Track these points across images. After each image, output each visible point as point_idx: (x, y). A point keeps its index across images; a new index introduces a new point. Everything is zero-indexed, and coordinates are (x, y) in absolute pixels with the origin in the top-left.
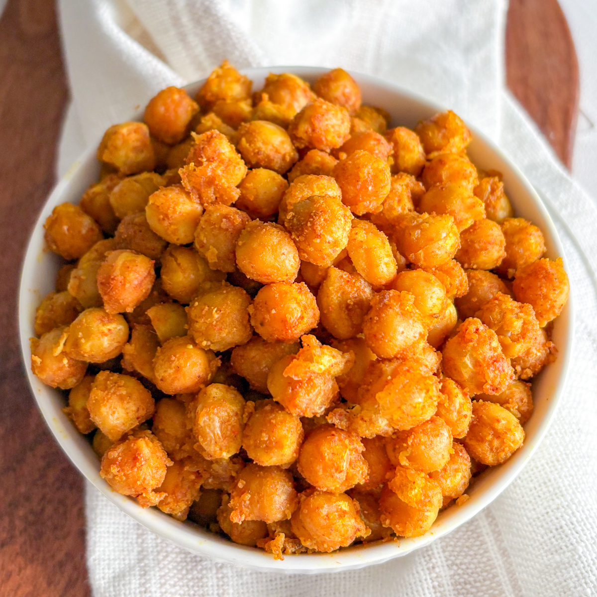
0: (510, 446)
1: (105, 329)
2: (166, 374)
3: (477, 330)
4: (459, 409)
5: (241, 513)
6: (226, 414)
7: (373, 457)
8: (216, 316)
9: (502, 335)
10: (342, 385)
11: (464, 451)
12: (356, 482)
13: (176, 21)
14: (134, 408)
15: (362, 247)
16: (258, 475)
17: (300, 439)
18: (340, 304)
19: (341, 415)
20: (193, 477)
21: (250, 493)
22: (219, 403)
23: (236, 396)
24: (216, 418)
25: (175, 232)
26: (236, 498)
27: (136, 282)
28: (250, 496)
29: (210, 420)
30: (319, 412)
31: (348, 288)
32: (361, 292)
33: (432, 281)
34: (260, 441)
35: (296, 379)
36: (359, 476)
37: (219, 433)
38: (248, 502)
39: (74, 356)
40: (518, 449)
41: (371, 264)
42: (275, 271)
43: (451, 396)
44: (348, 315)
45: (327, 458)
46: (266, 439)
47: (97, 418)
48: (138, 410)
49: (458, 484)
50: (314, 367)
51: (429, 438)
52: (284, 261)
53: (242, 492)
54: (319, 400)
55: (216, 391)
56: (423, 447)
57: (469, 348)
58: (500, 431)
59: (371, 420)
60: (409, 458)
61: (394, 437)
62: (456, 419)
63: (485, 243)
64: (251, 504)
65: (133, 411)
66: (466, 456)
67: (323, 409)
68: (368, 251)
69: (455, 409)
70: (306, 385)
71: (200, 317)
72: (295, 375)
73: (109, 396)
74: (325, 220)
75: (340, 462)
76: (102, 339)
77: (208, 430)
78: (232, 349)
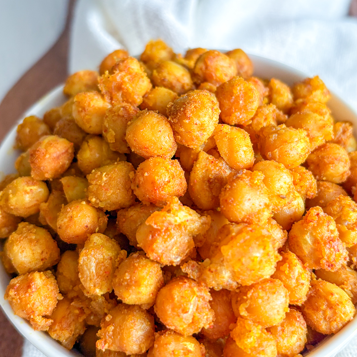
0: (341, 318)
1: (28, 189)
2: (63, 222)
3: (318, 214)
4: (298, 277)
5: (105, 342)
6: (102, 257)
7: (220, 309)
8: (104, 179)
9: (340, 224)
10: (199, 245)
11: (302, 317)
12: (201, 325)
13: (136, 23)
14: (39, 251)
15: (226, 136)
16: (123, 312)
17: (158, 284)
18: (203, 178)
19: (193, 266)
20: (77, 312)
21: (113, 326)
22: (98, 247)
23: (113, 245)
24: (93, 258)
25: (89, 121)
26: (103, 329)
27: (55, 155)
28: (113, 328)
29: (88, 260)
30: (175, 261)
31: (211, 167)
32: (222, 171)
33: (281, 168)
34: (124, 279)
35: (155, 227)
36: (204, 321)
37: (94, 271)
38: (111, 333)
39: (6, 209)
40: (349, 322)
41: (232, 151)
42: (152, 144)
43: (291, 265)
44: (209, 187)
45: (176, 299)
46: (128, 278)
47: (11, 255)
48: (42, 252)
49: (294, 344)
50: (170, 218)
51: (266, 294)
52: (160, 137)
53: (108, 324)
54: (175, 250)
55: (97, 239)
56: (260, 301)
57: (310, 228)
58: (333, 303)
59: (216, 270)
60: (248, 310)
61: (238, 291)
62: (294, 285)
63: (333, 159)
64: (113, 335)
65: (38, 253)
66: (303, 321)
67: (179, 259)
68: (231, 140)
69: (294, 277)
70: (163, 234)
71: (93, 180)
72: (155, 224)
73: (22, 239)
74: (195, 107)
75: (187, 305)
76: (24, 195)
77: (85, 268)
78: (118, 210)
